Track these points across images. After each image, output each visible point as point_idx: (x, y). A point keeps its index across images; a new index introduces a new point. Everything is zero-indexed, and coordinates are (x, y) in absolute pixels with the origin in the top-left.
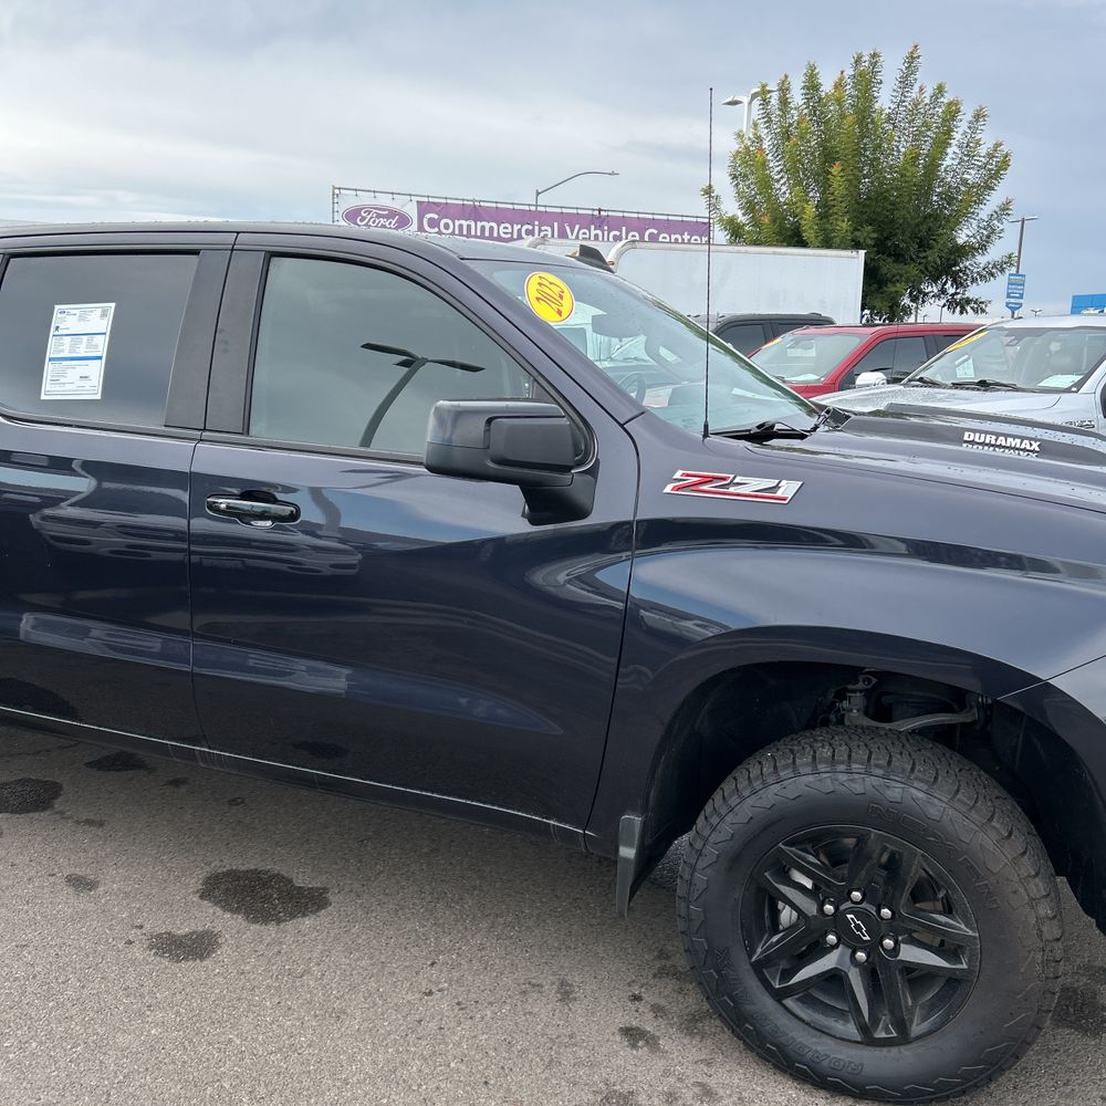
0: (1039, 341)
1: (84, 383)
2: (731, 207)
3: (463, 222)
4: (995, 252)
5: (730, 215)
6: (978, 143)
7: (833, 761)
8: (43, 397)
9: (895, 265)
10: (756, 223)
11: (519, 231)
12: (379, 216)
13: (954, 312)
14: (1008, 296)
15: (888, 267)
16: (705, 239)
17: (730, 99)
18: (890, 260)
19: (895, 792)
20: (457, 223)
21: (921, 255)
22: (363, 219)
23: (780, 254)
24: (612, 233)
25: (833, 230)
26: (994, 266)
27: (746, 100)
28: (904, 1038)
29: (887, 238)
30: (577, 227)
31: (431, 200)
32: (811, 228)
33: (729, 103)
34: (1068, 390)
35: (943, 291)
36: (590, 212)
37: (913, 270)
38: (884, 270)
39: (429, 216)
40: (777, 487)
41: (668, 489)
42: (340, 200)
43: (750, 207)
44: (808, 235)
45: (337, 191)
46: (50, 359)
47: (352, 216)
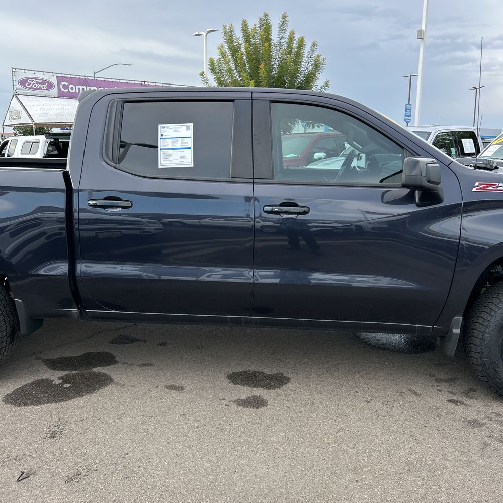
1: (182, 160)
2: (212, 82)
3: (80, 86)
5: (213, 85)
12: (37, 83)
14: (406, 115)
17: (197, 33)
20: (77, 87)
22: (29, 84)
27: (204, 34)
31: (63, 76)
33: (196, 35)
36: (140, 83)
39: (63, 83)
41: (474, 189)
42: (16, 74)
45: (14, 70)
46: (161, 150)
47: (23, 82)
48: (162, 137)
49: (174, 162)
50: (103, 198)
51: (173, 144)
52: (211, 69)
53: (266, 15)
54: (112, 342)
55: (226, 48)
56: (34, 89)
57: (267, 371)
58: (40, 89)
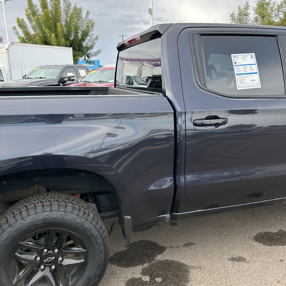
1: (253, 82)
8: (238, 89)
46: (237, 75)
48: (236, 65)
49: (247, 84)
50: (205, 117)
51: (244, 70)
52: (19, 25)
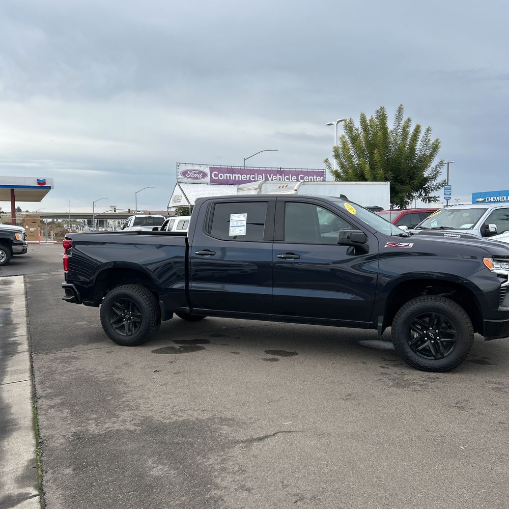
0: (459, 213)
1: (241, 231)
2: (335, 166)
3: (227, 175)
4: (440, 179)
5: (335, 169)
6: (429, 140)
7: (424, 299)
8: (230, 235)
9: (402, 186)
10: (345, 172)
11: (250, 177)
12: (195, 173)
13: (426, 202)
14: (445, 194)
15: (399, 187)
16: (322, 178)
17: (329, 123)
18: (399, 184)
19: (437, 304)
20: (225, 175)
21: (411, 182)
22: (189, 174)
23: (358, 184)
24: (286, 177)
25: (377, 174)
26: (439, 185)
27: (335, 123)
28: (443, 357)
29: (398, 176)
30: (272, 175)
31: (215, 166)
32: (368, 174)
33: (328, 125)
34: (470, 229)
35: (421, 195)
36: (277, 169)
37: (408, 187)
38: (397, 188)
39: (215, 172)
40: (408, 245)
41: (386, 246)
42: (180, 167)
43: (342, 166)
44: (367, 176)
45: (178, 164)
46: (231, 227)
47: (184, 173)
48: (232, 221)
50: (203, 250)
51: (237, 224)
52: (336, 156)
53: (382, 109)
54: (210, 336)
55: (347, 138)
56: (191, 177)
57: (288, 351)
58: (197, 178)
